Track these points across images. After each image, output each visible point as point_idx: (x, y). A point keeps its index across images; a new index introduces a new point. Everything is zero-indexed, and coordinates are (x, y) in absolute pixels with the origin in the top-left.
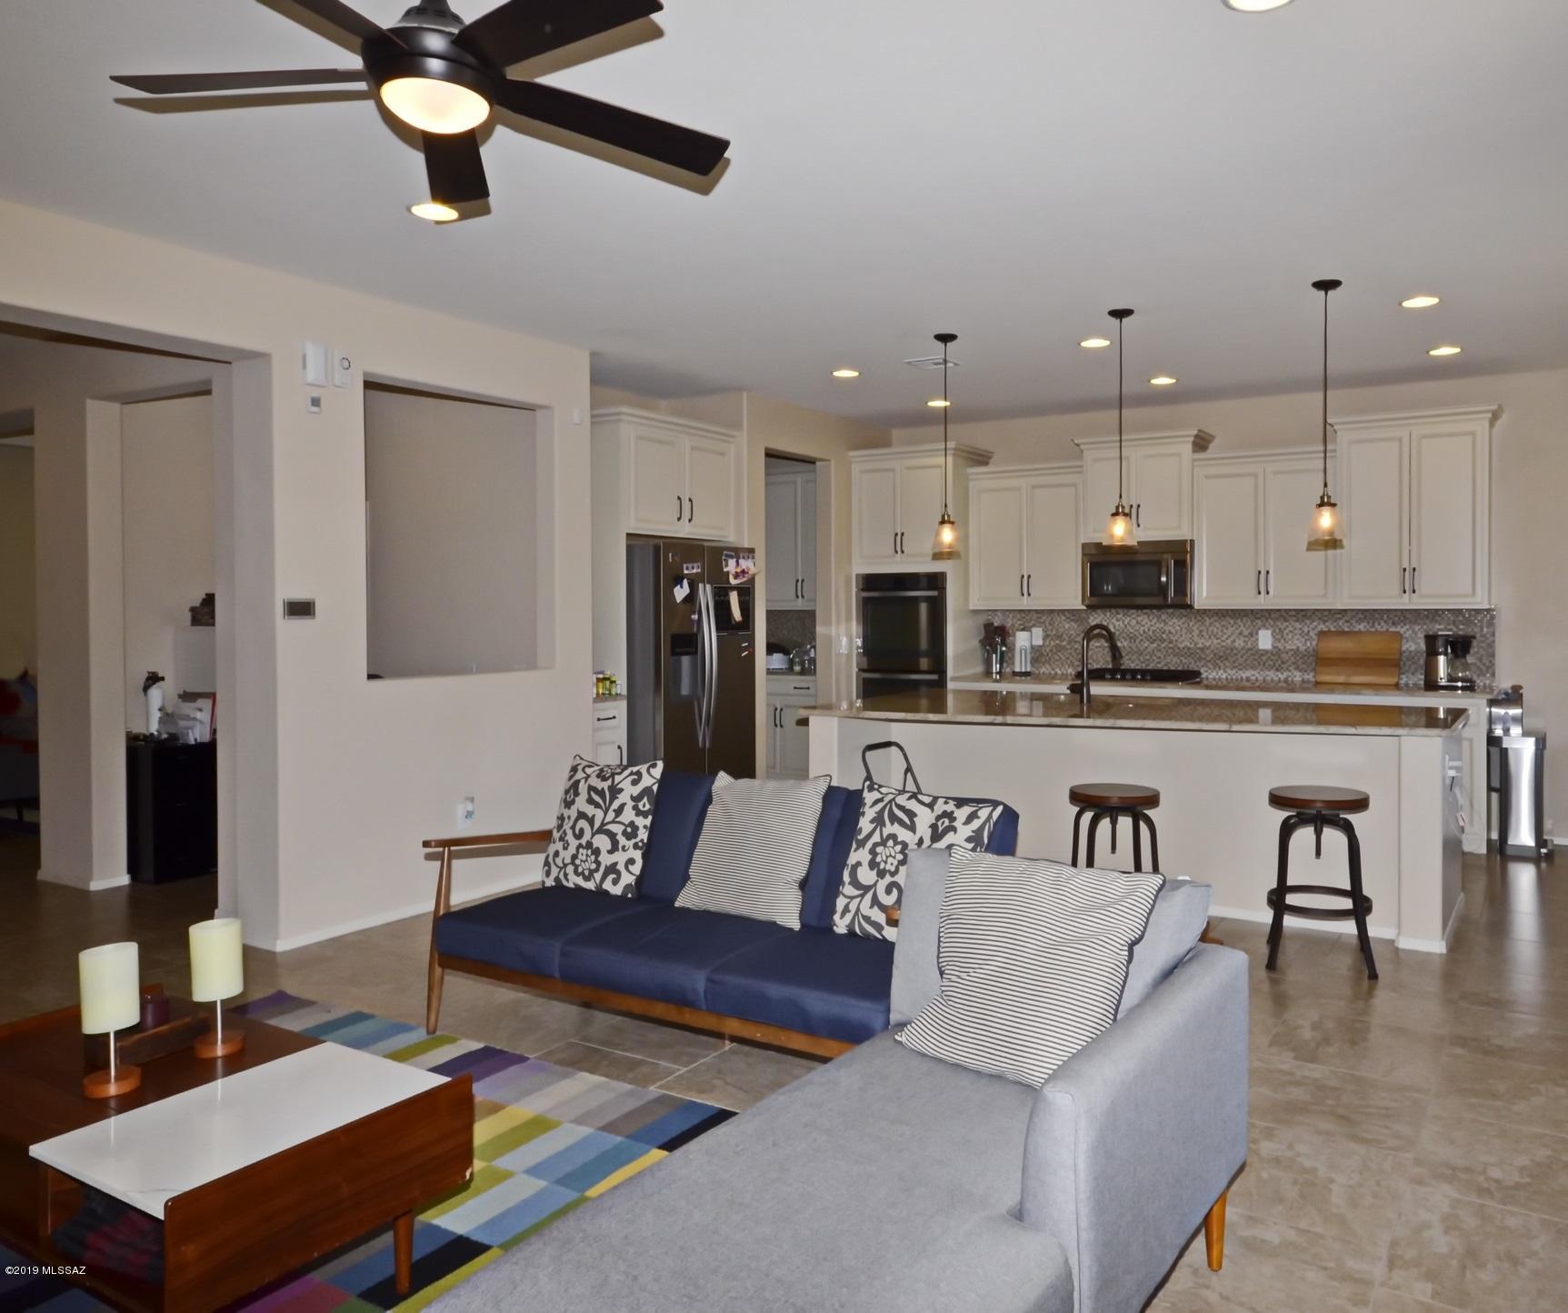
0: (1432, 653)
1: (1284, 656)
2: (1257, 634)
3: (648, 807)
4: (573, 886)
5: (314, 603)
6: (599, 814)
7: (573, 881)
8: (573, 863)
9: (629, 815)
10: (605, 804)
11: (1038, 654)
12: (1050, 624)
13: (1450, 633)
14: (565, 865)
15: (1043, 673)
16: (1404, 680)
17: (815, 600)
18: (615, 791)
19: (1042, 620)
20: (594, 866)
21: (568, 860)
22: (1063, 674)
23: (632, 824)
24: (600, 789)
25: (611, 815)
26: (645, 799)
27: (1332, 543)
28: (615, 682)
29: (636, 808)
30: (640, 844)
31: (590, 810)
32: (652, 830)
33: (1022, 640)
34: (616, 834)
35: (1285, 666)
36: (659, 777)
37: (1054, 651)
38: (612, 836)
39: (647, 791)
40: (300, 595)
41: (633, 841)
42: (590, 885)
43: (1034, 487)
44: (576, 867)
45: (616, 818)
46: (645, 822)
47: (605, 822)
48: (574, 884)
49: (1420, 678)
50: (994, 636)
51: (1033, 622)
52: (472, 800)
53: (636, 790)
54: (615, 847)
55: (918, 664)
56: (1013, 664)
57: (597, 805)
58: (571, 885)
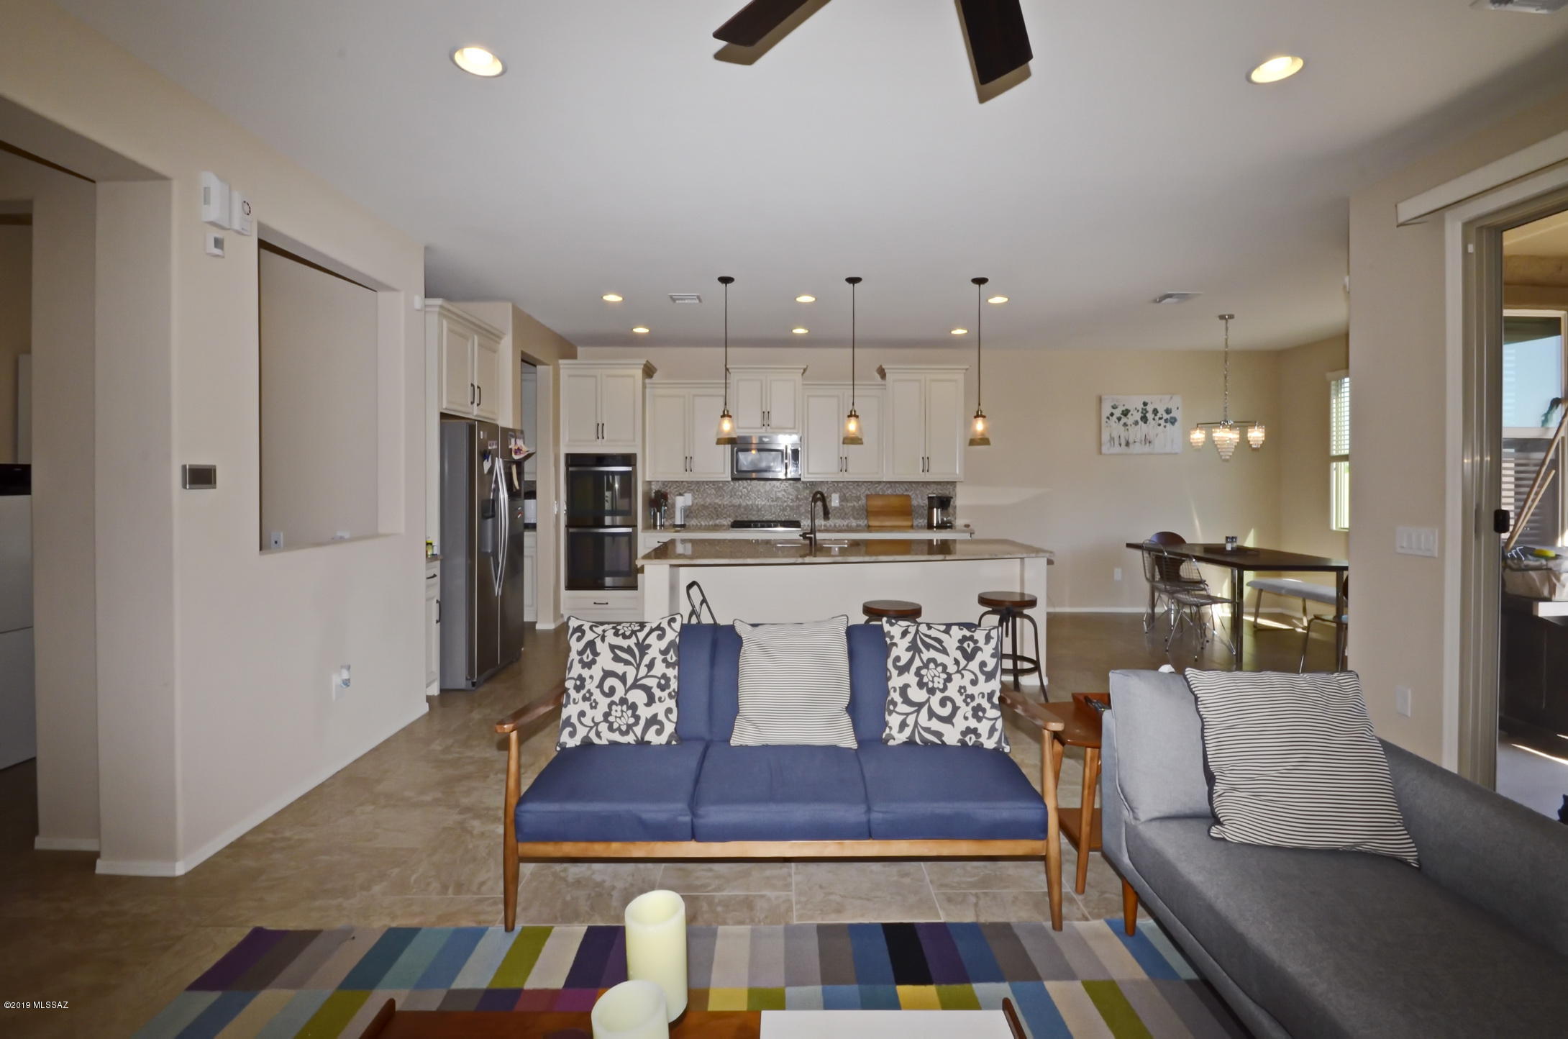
0: (930, 509)
1: (846, 510)
2: (831, 496)
3: (674, 658)
4: (607, 743)
5: (215, 471)
6: (631, 673)
7: (607, 737)
8: (606, 720)
9: (659, 669)
10: (636, 661)
11: (688, 512)
12: (697, 491)
13: (934, 495)
14: (597, 724)
15: (693, 525)
16: (915, 523)
17: (536, 473)
18: (643, 648)
19: (691, 488)
20: (632, 721)
21: (599, 718)
22: (706, 525)
23: (664, 676)
24: (626, 647)
25: (643, 671)
26: (672, 652)
27: (984, 441)
28: (431, 544)
29: (665, 661)
30: (673, 694)
31: (619, 668)
32: (679, 678)
33: (682, 502)
34: (651, 688)
35: (847, 517)
36: (678, 630)
37: (700, 509)
38: (647, 690)
39: (672, 644)
40: (202, 461)
41: (667, 691)
42: (630, 739)
43: (695, 396)
44: (611, 725)
45: (648, 672)
46: (672, 673)
47: (638, 677)
48: (608, 740)
49: (924, 522)
50: (658, 501)
51: (685, 490)
52: (349, 668)
53: (663, 644)
54: (651, 700)
55: (603, 520)
56: (674, 517)
57: (627, 663)
58: (604, 742)
